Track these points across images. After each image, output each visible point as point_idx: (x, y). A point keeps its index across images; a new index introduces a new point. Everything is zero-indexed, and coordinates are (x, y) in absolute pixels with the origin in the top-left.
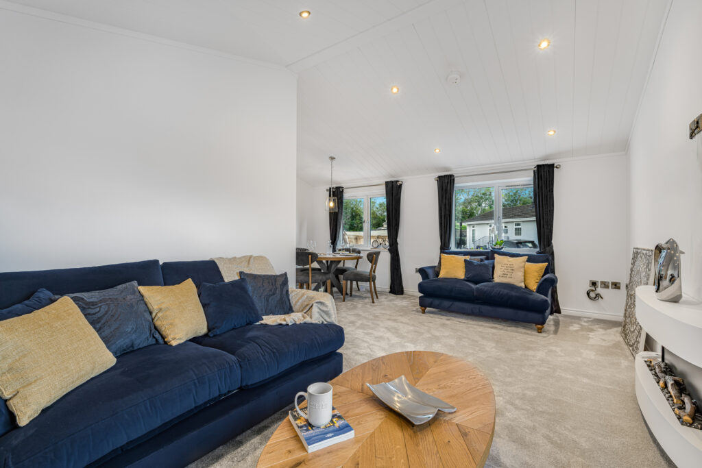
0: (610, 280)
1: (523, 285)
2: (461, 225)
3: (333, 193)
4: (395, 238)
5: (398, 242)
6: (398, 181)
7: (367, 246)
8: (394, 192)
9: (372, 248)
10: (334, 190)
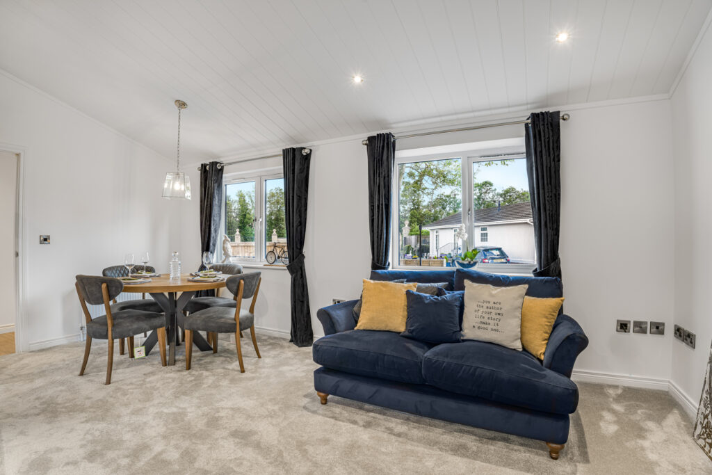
0: (648, 318)
1: (518, 345)
2: (420, 229)
3: (204, 172)
4: (299, 247)
5: (305, 254)
6: (304, 148)
7: (259, 260)
8: (296, 167)
9: (267, 264)
10: (207, 168)
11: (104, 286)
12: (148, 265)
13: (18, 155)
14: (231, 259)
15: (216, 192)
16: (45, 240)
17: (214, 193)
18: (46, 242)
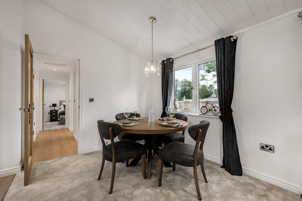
3: (164, 65)
4: (229, 104)
5: (232, 109)
6: (233, 36)
7: (195, 111)
8: (226, 50)
9: (201, 114)
10: (165, 62)
11: (110, 128)
12: (137, 113)
13: (79, 60)
14: (178, 110)
15: (170, 74)
16: (92, 100)
17: (169, 74)
18: (92, 101)
